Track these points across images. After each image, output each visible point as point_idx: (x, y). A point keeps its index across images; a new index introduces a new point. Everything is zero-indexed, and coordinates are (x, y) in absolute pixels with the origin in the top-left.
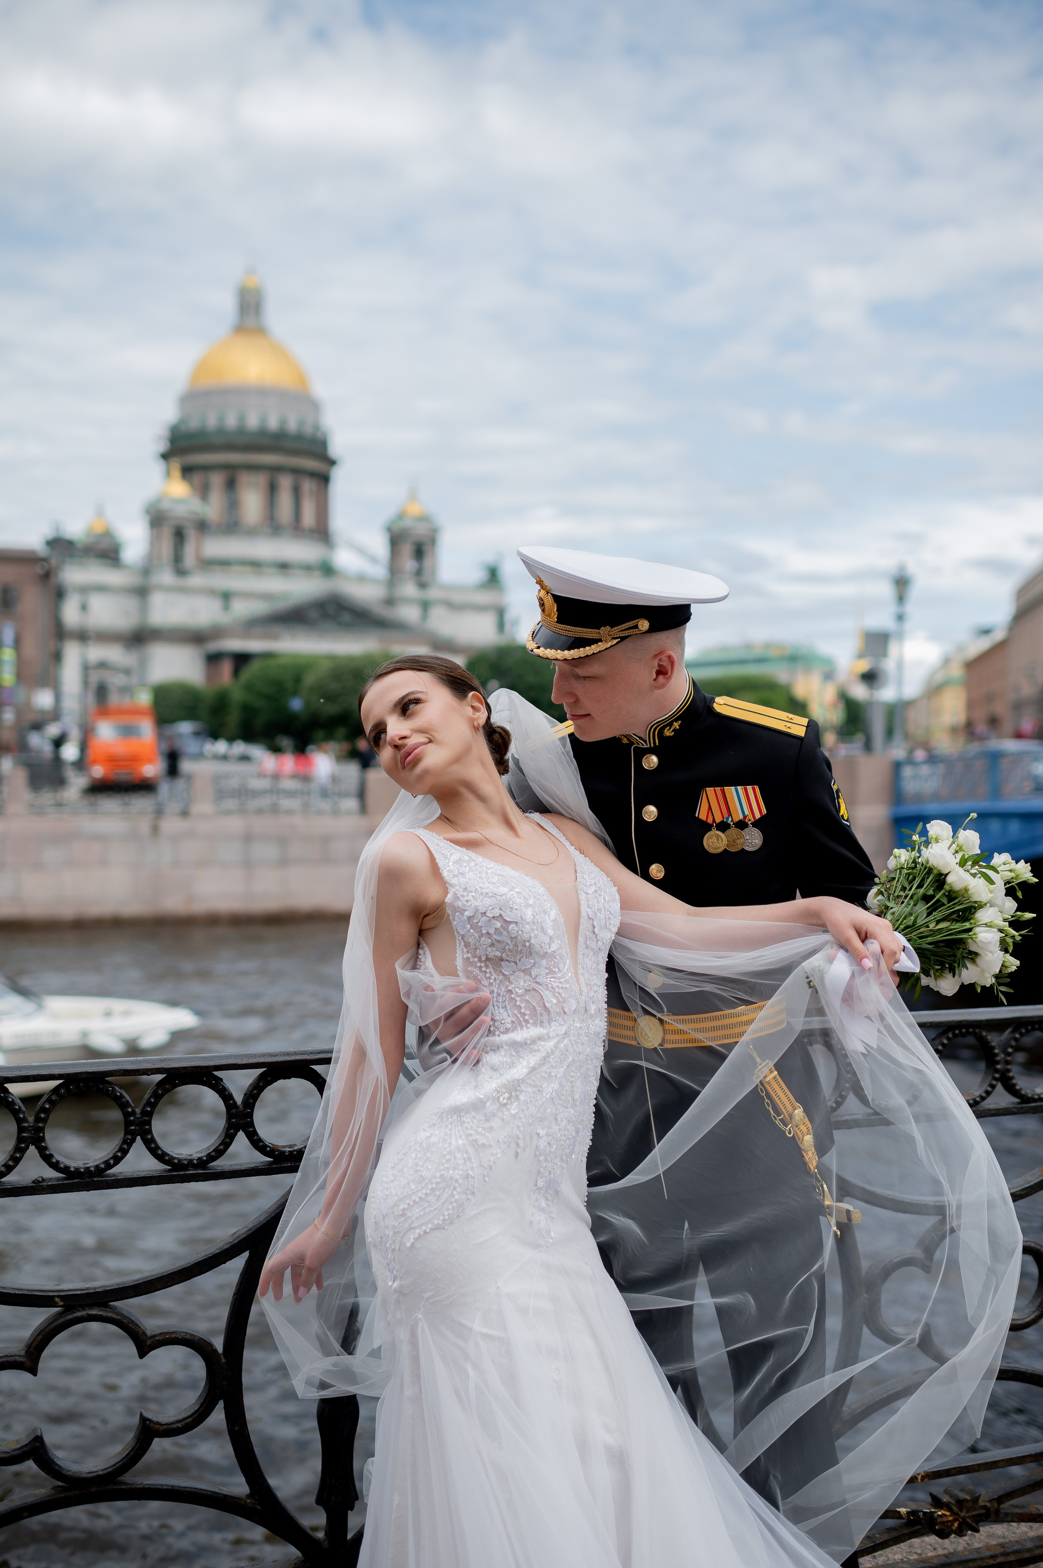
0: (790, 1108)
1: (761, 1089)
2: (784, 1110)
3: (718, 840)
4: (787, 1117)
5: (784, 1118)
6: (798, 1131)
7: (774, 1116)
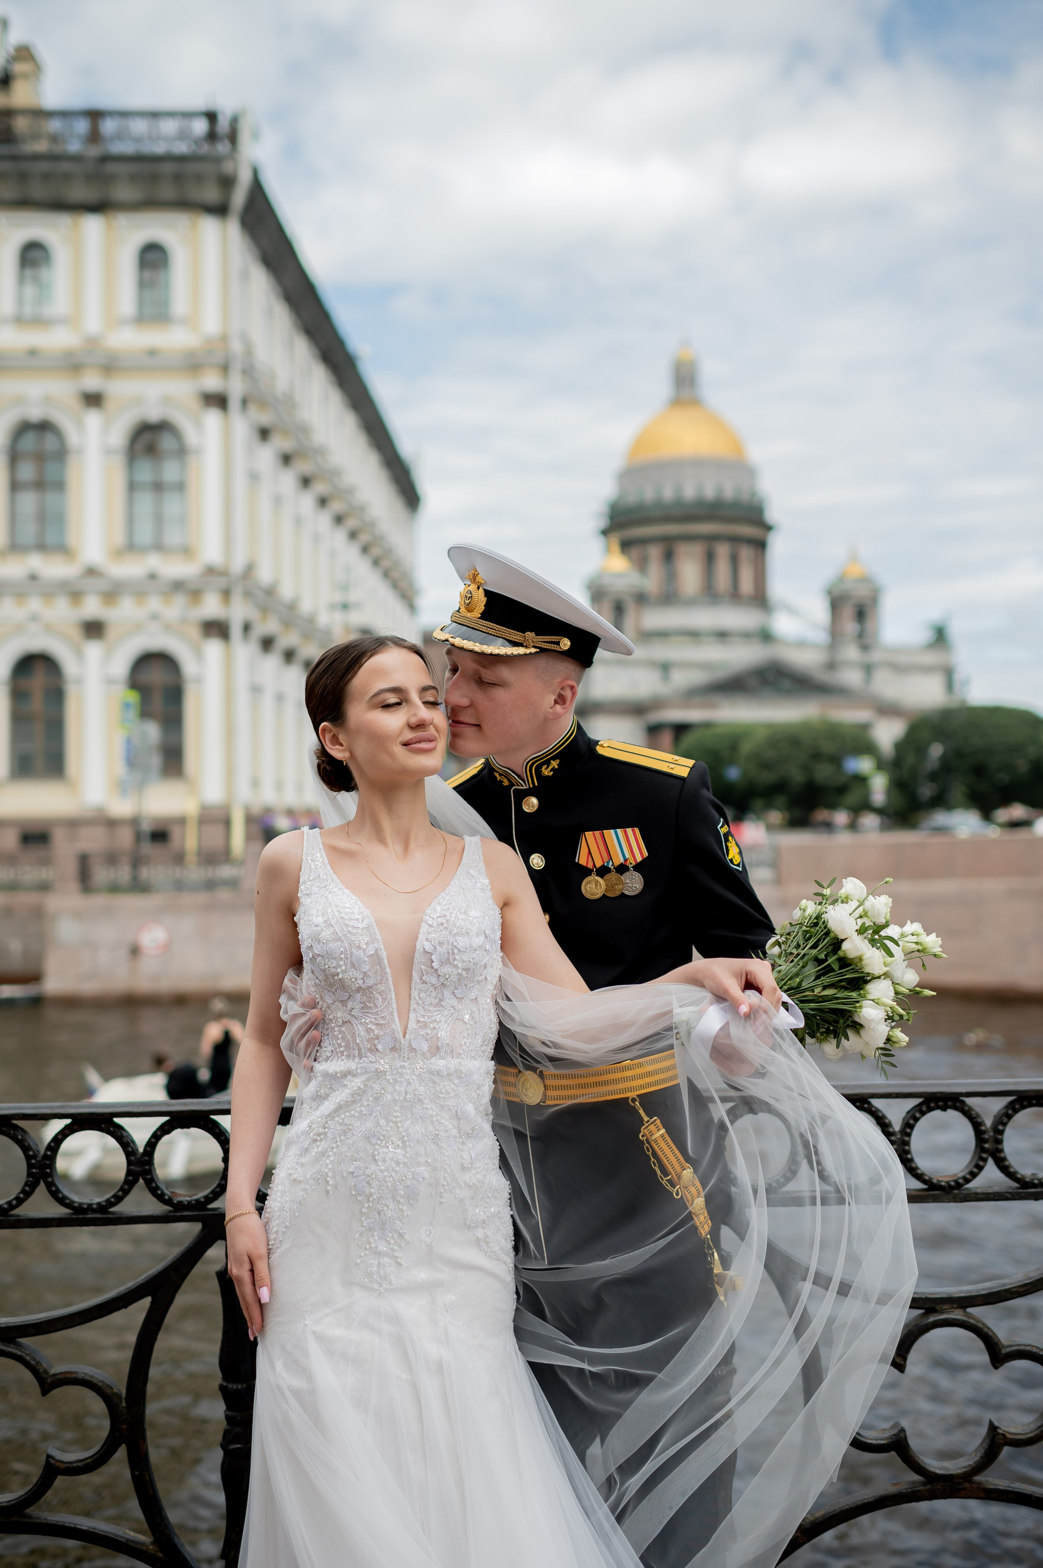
0: (678, 1168)
1: (647, 1148)
2: (671, 1170)
3: (596, 885)
4: (675, 1177)
5: (672, 1178)
6: (687, 1193)
7: (661, 1177)
